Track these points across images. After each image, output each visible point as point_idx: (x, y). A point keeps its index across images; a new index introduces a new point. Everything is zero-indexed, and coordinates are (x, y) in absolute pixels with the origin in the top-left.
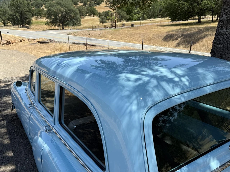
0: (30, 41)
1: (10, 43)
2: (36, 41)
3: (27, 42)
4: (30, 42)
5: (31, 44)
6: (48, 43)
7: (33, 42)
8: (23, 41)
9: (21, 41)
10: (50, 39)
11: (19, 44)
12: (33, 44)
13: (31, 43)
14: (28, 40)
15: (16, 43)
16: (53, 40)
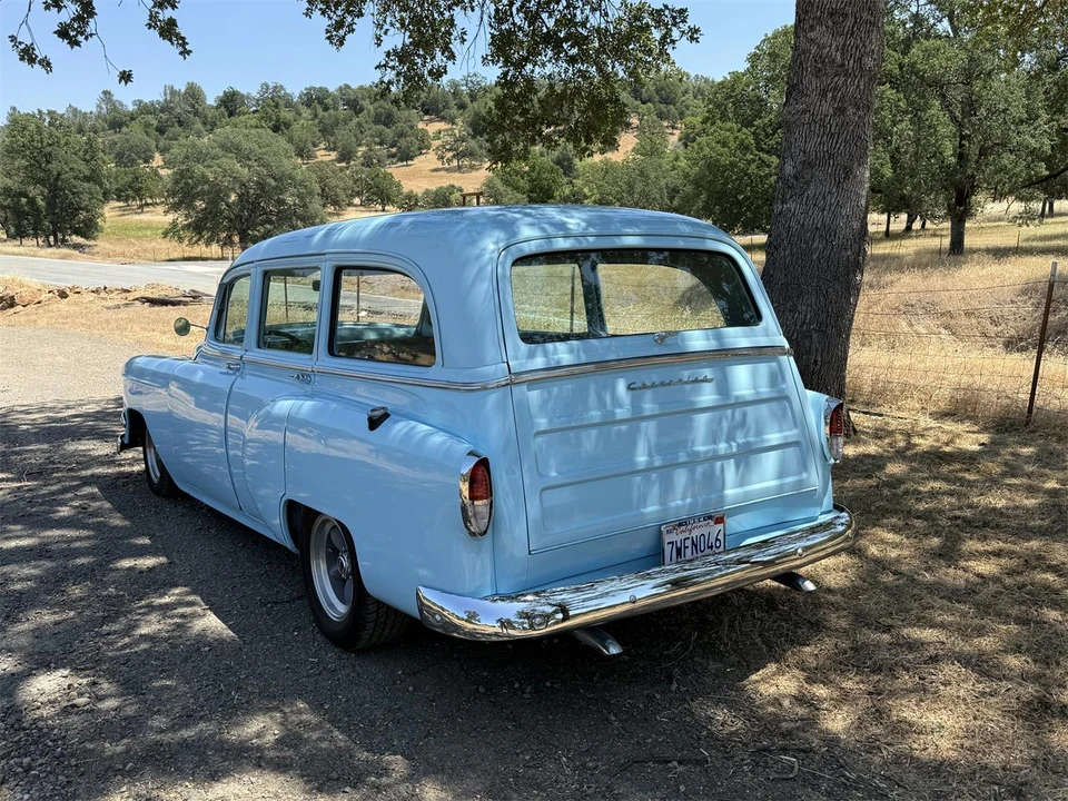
0: (103, 294)
1: (12, 305)
2: (131, 296)
3: (91, 302)
4: (103, 299)
5: (108, 308)
6: (185, 304)
7: (118, 299)
8: (72, 297)
9: (63, 295)
10: (194, 291)
11: (54, 307)
12: (118, 307)
13: (110, 304)
14: (96, 291)
15: (39, 303)
16: (206, 295)
